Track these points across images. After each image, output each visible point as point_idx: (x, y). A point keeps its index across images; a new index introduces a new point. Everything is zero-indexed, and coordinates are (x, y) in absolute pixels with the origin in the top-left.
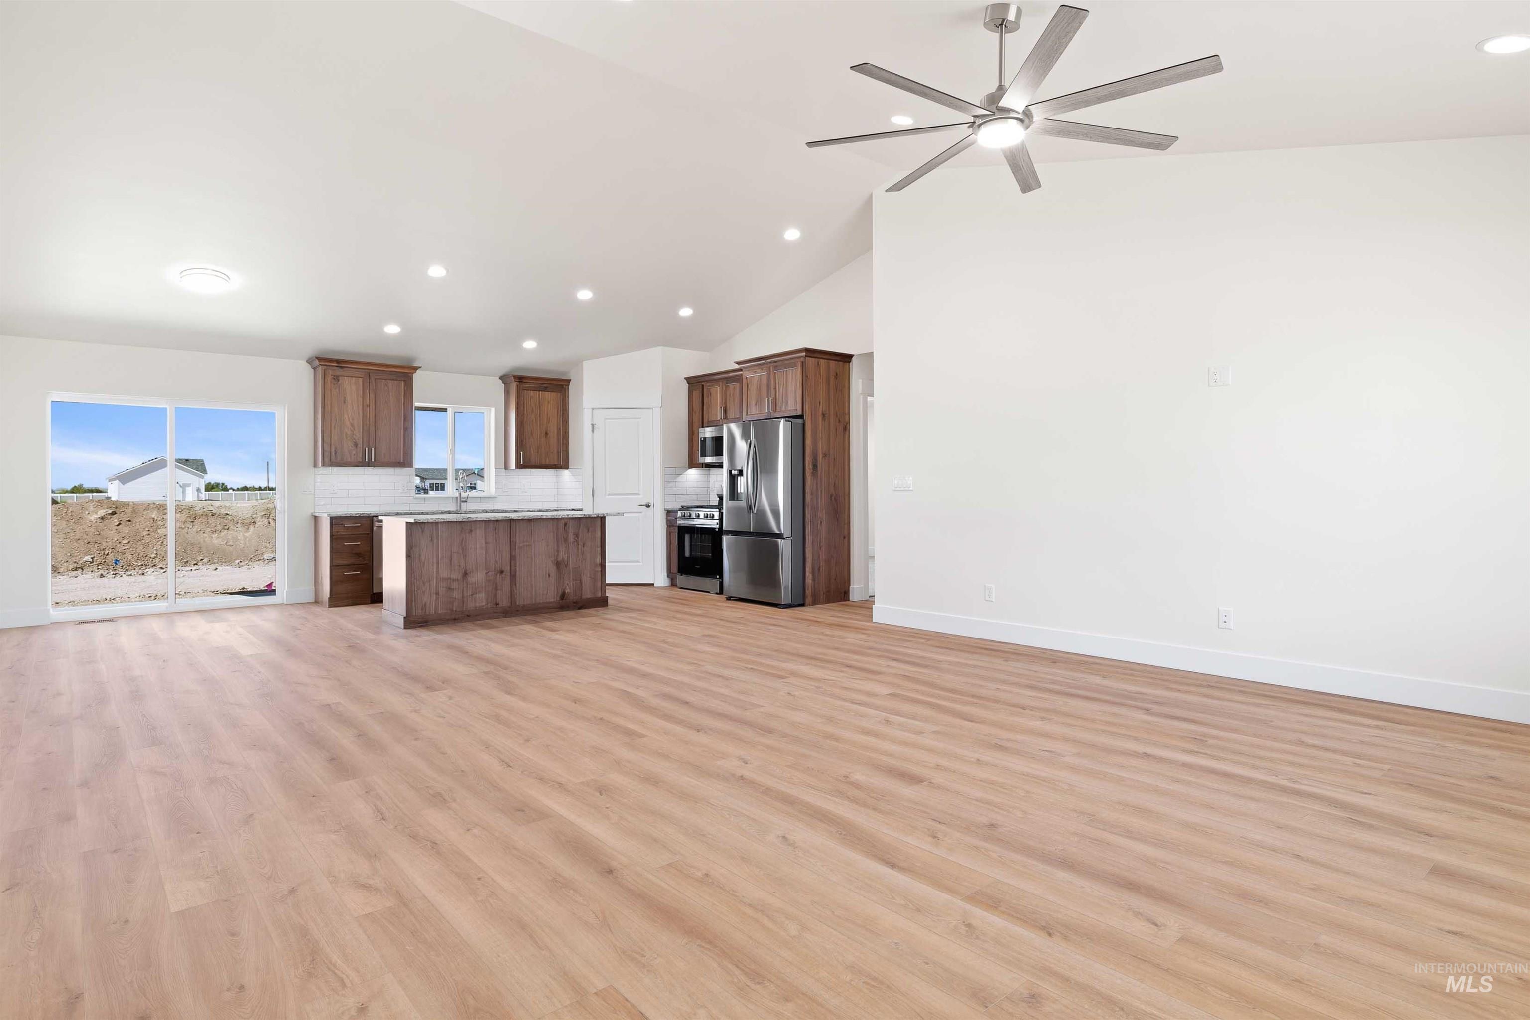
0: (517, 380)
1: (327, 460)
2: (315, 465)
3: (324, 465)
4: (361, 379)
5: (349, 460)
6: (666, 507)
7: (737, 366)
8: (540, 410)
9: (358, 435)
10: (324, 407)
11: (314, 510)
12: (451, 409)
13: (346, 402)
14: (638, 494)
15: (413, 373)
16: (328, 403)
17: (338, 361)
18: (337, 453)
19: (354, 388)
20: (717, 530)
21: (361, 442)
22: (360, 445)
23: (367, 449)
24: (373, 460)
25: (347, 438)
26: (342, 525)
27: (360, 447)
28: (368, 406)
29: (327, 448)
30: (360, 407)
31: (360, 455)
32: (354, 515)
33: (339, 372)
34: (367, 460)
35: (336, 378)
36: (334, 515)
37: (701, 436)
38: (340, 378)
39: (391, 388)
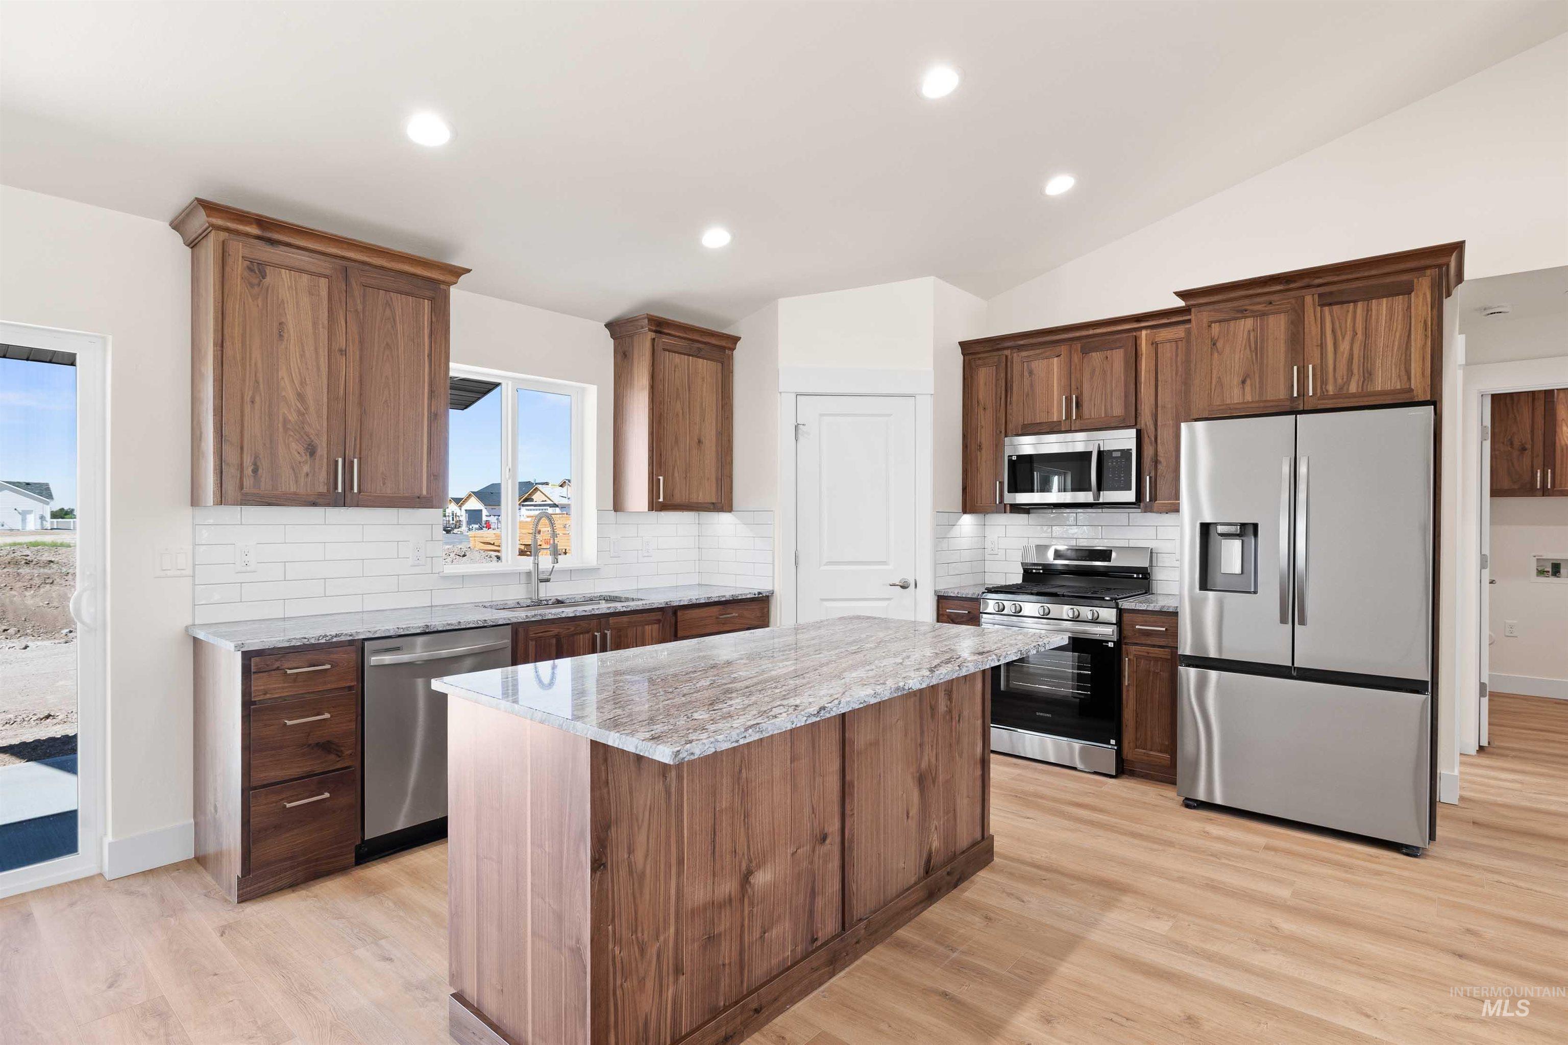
0: (654, 328)
1: (230, 487)
2: (195, 501)
3: (221, 500)
4: (323, 282)
5: (293, 489)
6: (937, 589)
7: (1180, 303)
8: (689, 393)
9: (317, 425)
10: (221, 345)
11: (194, 619)
12: (510, 383)
13: (286, 335)
14: (884, 563)
15: (449, 284)
16: (234, 331)
17: (261, 222)
18: (260, 471)
19: (305, 300)
20: (1111, 645)
21: (325, 445)
22: (322, 451)
23: (340, 461)
24: (356, 490)
25: (286, 430)
26: (278, 669)
27: (321, 456)
28: (343, 352)
29: (231, 455)
30: (323, 353)
31: (323, 476)
32: (313, 641)
33: (266, 253)
34: (340, 490)
35: (258, 269)
36: (255, 643)
37: (1008, 452)
38: (269, 270)
39: (398, 312)
